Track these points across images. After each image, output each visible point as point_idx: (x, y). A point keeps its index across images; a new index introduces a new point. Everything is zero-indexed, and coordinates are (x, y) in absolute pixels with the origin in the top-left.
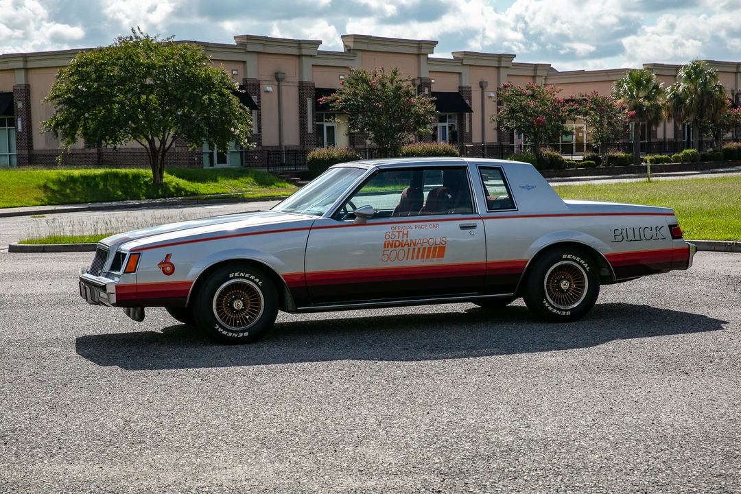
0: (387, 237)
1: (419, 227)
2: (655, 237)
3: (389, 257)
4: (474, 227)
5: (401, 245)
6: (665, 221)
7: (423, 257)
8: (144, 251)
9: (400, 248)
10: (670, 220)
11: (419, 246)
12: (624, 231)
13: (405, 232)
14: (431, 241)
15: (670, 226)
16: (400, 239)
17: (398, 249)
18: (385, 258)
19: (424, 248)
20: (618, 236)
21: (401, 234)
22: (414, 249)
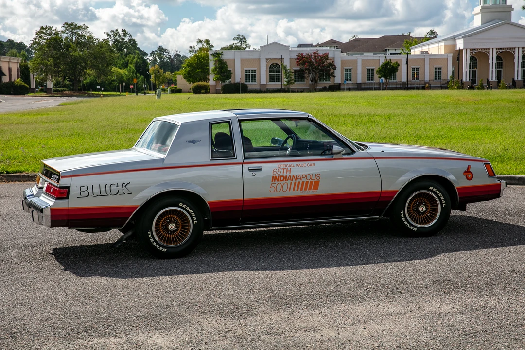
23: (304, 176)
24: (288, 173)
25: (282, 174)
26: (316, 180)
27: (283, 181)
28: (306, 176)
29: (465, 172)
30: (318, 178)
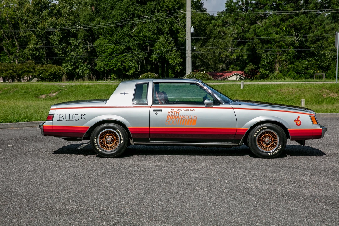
23: (187, 116)
24: (178, 114)
25: (173, 114)
26: (195, 119)
27: (174, 118)
28: (188, 117)
29: (296, 120)
30: (196, 118)
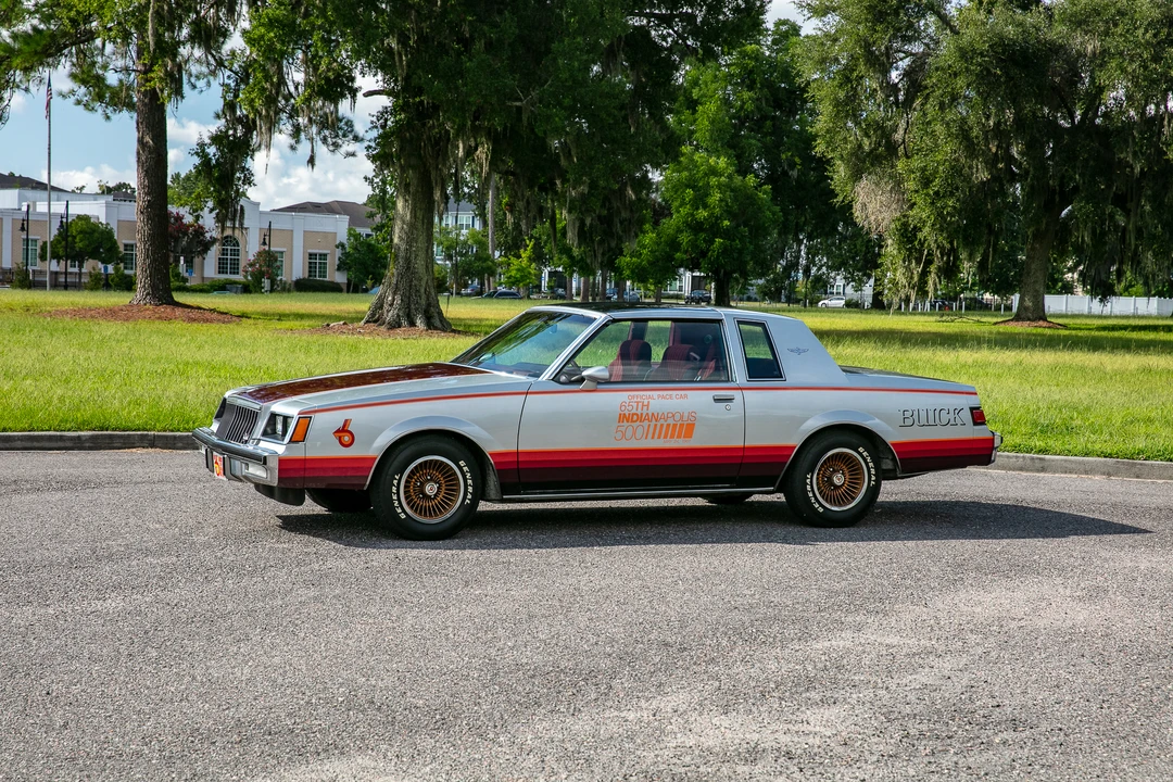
0: (623, 408)
1: (663, 397)
2: (952, 422)
3: (624, 435)
4: (730, 400)
5: (640, 418)
6: (965, 402)
7: (665, 437)
8: (317, 414)
9: (638, 423)
10: (972, 401)
11: (662, 421)
12: (916, 413)
13: (646, 403)
14: (677, 417)
15: (972, 409)
16: (639, 412)
17: (635, 425)
18: (619, 435)
19: (668, 425)
20: (909, 418)
21: (640, 404)
22: (656, 425)
